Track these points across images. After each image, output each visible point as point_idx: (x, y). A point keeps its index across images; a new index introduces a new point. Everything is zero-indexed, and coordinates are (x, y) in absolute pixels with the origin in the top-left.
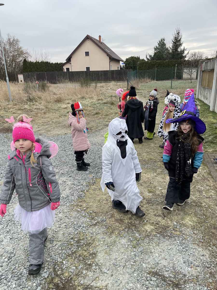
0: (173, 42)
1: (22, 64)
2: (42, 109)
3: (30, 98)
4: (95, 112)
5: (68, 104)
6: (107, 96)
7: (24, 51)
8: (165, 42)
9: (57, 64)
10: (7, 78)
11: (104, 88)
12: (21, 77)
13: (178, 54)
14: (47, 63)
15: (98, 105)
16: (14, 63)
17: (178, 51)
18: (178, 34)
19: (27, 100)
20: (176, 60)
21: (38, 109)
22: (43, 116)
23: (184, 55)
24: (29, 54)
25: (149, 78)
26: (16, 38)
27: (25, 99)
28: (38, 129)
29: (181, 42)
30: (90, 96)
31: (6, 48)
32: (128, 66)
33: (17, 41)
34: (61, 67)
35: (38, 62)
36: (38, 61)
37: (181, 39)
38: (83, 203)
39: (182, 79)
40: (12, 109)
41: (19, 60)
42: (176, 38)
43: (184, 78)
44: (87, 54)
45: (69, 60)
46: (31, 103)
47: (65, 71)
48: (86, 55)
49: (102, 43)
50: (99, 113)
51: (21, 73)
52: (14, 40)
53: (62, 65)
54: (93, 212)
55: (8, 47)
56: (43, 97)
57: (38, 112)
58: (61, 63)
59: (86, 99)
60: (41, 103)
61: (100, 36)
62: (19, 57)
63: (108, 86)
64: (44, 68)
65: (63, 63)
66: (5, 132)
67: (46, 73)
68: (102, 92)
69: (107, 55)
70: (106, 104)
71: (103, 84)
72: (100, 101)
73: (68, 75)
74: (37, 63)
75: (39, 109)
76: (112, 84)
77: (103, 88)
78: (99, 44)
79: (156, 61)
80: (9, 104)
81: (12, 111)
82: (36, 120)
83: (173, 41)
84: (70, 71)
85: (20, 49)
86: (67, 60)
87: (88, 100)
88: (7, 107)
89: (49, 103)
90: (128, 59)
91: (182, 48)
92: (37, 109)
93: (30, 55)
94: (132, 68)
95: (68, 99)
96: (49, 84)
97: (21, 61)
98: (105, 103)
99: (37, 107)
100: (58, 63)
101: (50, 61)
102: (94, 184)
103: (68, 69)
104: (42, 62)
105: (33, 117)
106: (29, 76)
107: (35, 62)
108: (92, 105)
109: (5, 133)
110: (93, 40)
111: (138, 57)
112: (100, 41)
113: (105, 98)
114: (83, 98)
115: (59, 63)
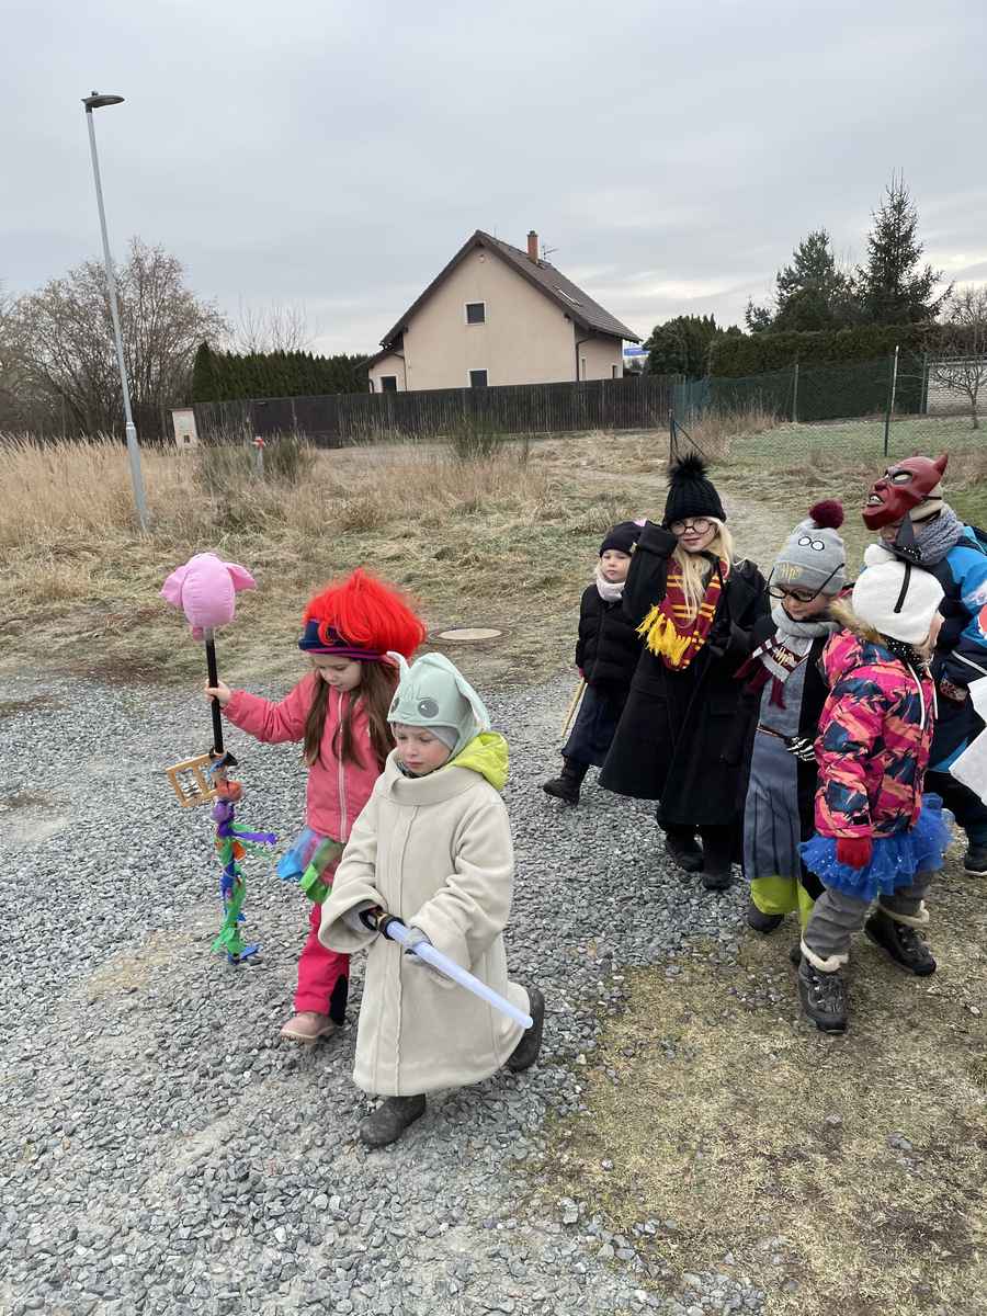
0: (875, 244)
1: (189, 364)
2: (289, 565)
3: (232, 512)
4: (538, 574)
5: (405, 537)
6: (582, 499)
7: (200, 308)
8: (828, 249)
9: (341, 362)
10: (130, 427)
11: (557, 463)
12: (184, 421)
13: (903, 299)
14: (300, 356)
15: (547, 541)
16: (156, 362)
17: (898, 286)
18: (899, 207)
19: (219, 524)
20: (892, 326)
21: (268, 564)
22: (293, 597)
23: (928, 302)
24: (223, 320)
25: (768, 409)
26: (165, 257)
27: (207, 519)
28: (275, 664)
29: (915, 246)
30: (504, 501)
31: (126, 298)
32: (663, 359)
33: (173, 267)
34: (361, 375)
35: (262, 356)
36: (258, 352)
37: (911, 230)
38: (587, 1150)
39: (925, 411)
40: (147, 568)
41: (178, 350)
42: (887, 226)
43: (933, 409)
44: (476, 313)
45: (394, 342)
46: (238, 538)
47: (376, 391)
48: (469, 321)
49: (540, 265)
50: (556, 577)
51: (186, 404)
52: (158, 264)
53: (364, 365)
54: (661, 1227)
55: (132, 296)
56: (288, 509)
57: (270, 580)
58: (359, 357)
59: (485, 513)
60: (279, 538)
61: (532, 237)
62: (180, 335)
63: (576, 450)
64: (285, 381)
65: (365, 357)
66: (116, 682)
67: (296, 400)
68: (555, 478)
69: (567, 316)
70: (588, 537)
71: (551, 444)
72: (552, 522)
73: (390, 405)
74: (255, 361)
75: (274, 564)
76: (593, 444)
77: (556, 459)
78: (531, 270)
79: (794, 336)
80: (134, 545)
81: (149, 577)
82: (260, 616)
83: (873, 242)
84: (400, 388)
85: (185, 299)
86: (384, 342)
87: (496, 516)
88: (127, 556)
89: (319, 537)
90: (662, 329)
91: (917, 270)
92: (263, 566)
93: (224, 327)
94: (680, 368)
95: (405, 514)
96: (310, 451)
97: (189, 350)
98: (579, 532)
99: (265, 556)
100: (344, 358)
101: (311, 349)
102: (620, 1012)
103: (389, 383)
104: (279, 356)
105: (247, 603)
106: (218, 415)
107: (248, 358)
108: (519, 541)
109: (119, 684)
110: (504, 255)
111: (709, 319)
112: (531, 256)
113: (573, 507)
114: (471, 508)
115: (352, 358)
